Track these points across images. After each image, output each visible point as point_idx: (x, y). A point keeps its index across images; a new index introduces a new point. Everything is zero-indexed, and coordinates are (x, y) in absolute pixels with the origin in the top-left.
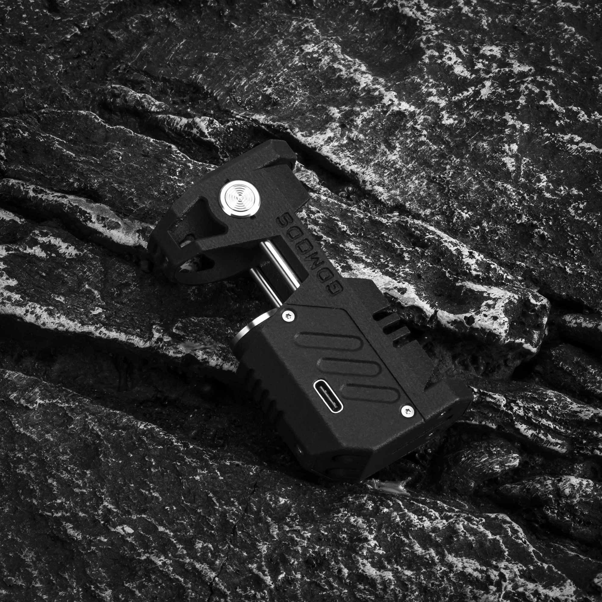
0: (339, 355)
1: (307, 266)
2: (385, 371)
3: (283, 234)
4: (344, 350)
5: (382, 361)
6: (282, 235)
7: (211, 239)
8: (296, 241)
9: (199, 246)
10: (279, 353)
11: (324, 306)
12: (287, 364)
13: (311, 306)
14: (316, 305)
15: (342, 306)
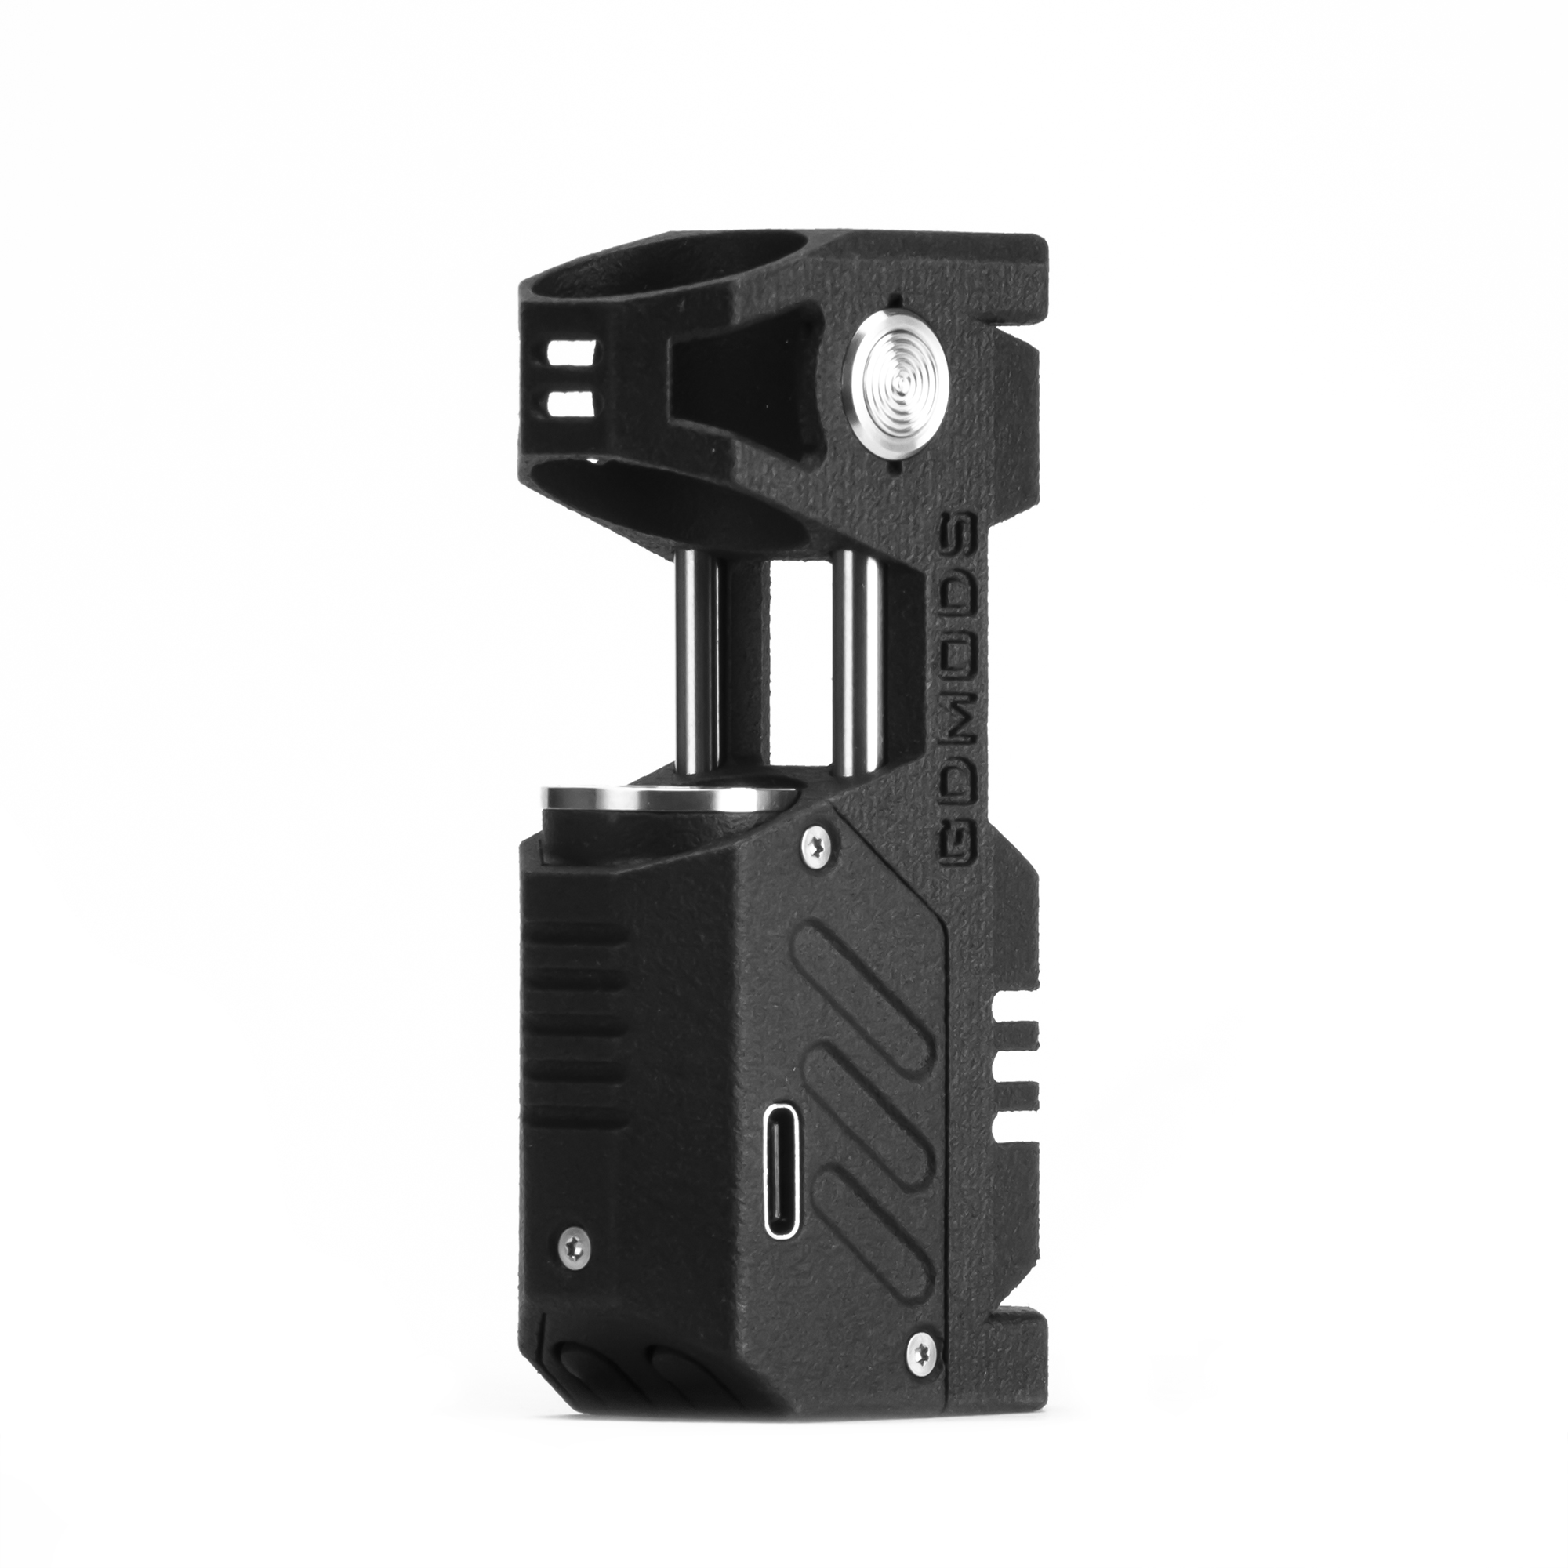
0: (865, 1059)
1: (936, 724)
2: (936, 1189)
3: (934, 576)
4: (880, 1050)
5: (947, 1155)
6: (928, 578)
7: (772, 459)
8: (949, 623)
9: (731, 461)
10: (743, 948)
11: (910, 879)
12: (743, 999)
13: (880, 857)
14: (894, 863)
15: (946, 912)
